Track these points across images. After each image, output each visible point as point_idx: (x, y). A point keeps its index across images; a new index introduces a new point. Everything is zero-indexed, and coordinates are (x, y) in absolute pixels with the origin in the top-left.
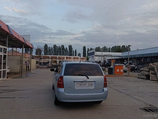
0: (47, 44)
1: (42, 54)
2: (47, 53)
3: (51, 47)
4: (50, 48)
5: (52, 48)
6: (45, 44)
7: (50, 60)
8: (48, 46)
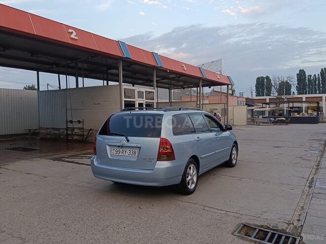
0: (303, 70)
1: (292, 93)
2: (305, 89)
3: (315, 75)
4: (312, 78)
5: (317, 77)
6: (300, 71)
7: (304, 105)
8: (307, 74)
